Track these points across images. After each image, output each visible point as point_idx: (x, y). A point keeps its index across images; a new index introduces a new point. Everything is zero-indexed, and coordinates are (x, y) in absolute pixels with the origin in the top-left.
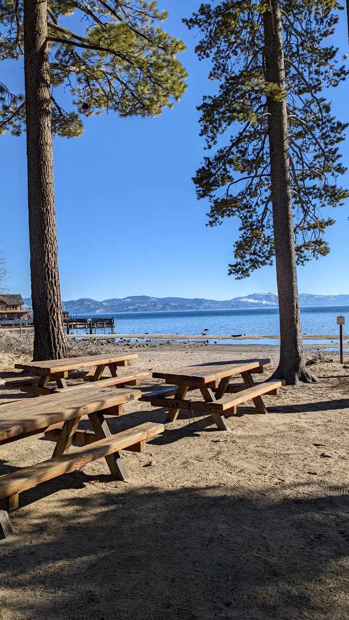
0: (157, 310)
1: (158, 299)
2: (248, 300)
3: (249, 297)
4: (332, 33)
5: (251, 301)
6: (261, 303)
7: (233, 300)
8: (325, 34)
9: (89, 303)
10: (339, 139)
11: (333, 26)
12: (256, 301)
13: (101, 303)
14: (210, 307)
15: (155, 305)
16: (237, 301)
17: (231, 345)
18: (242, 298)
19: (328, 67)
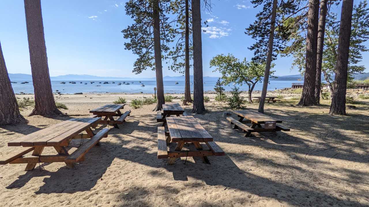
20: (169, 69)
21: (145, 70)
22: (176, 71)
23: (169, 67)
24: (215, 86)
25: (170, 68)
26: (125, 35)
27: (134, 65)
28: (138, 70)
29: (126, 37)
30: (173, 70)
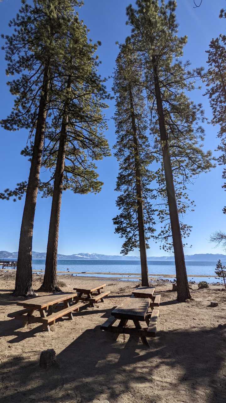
0: (38, 258)
1: (39, 253)
2: (78, 256)
3: (79, 254)
4: (150, 184)
5: (80, 256)
6: (84, 257)
7: (73, 255)
8: (148, 184)
9: (6, 253)
10: (153, 214)
11: (150, 183)
12: (82, 256)
13: (11, 254)
14: (62, 258)
15: (37, 256)
16: (74, 256)
17: (84, 277)
18: (76, 255)
19: (150, 194)
20: (160, 249)
21: (133, 251)
22: (169, 250)
23: (160, 247)
24: (216, 269)
25: (162, 248)
26: (114, 222)
27: (122, 247)
28: (125, 252)
29: (115, 223)
30: (164, 250)
